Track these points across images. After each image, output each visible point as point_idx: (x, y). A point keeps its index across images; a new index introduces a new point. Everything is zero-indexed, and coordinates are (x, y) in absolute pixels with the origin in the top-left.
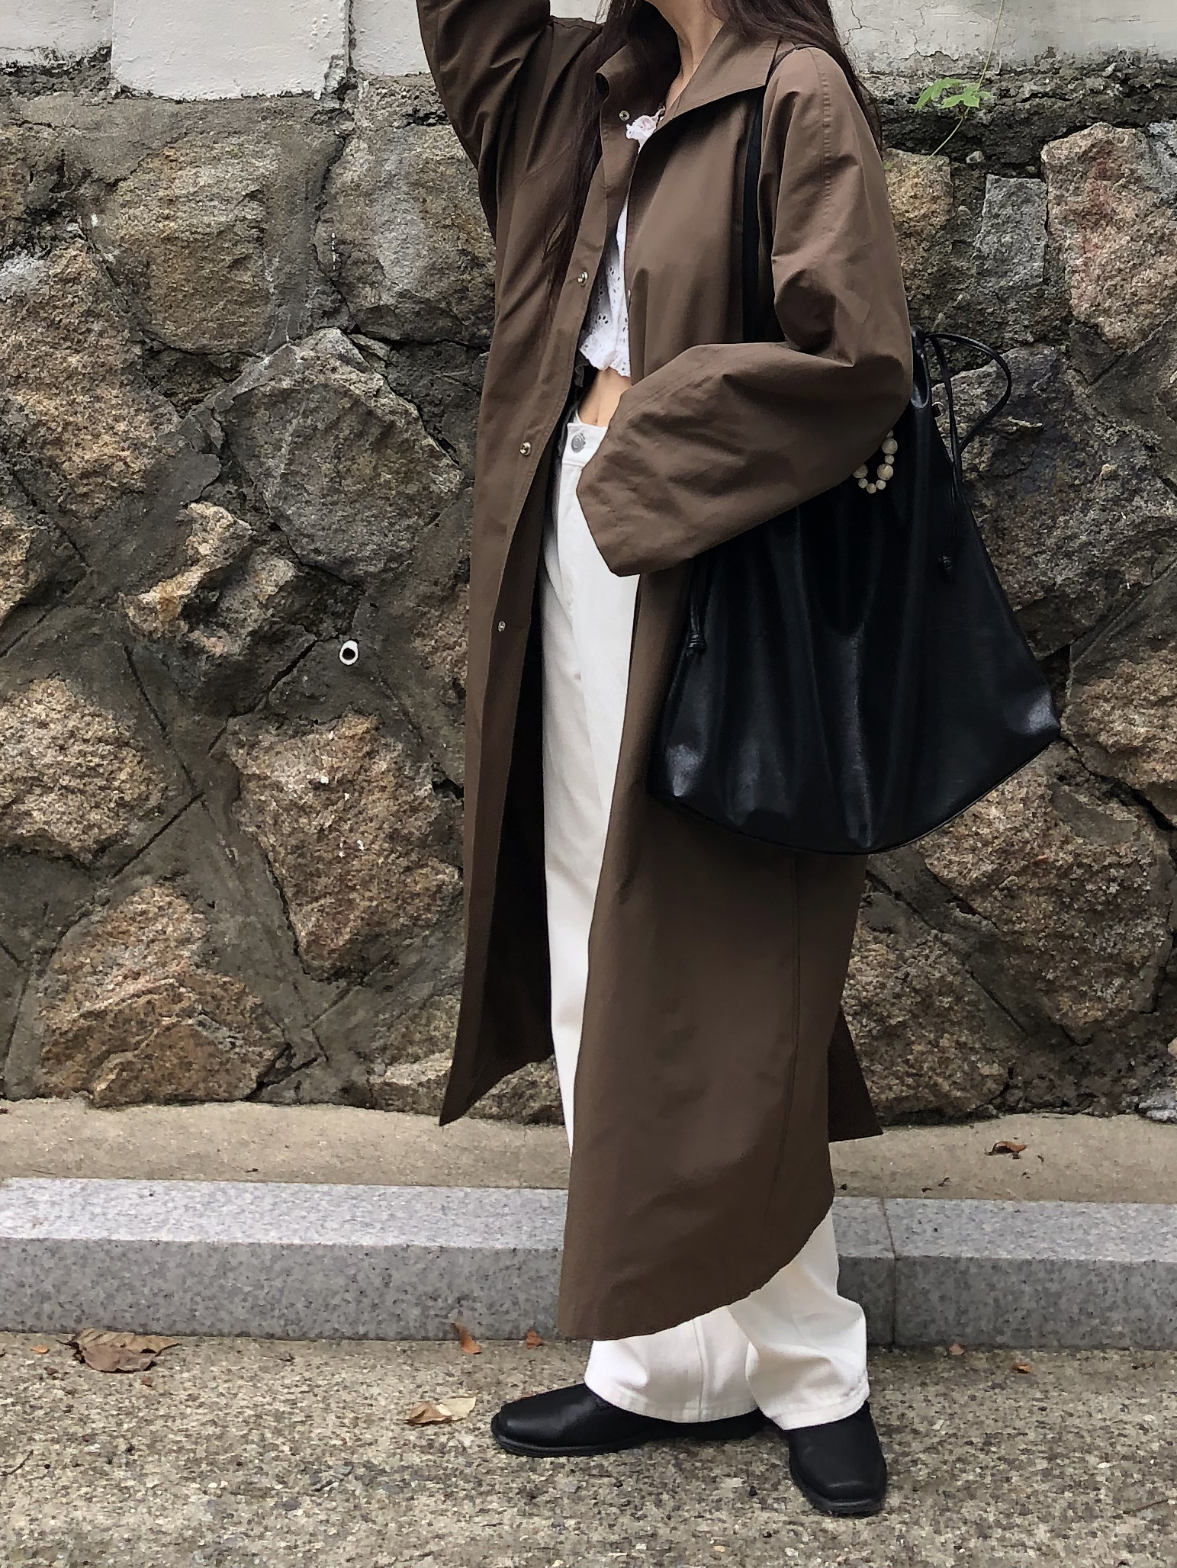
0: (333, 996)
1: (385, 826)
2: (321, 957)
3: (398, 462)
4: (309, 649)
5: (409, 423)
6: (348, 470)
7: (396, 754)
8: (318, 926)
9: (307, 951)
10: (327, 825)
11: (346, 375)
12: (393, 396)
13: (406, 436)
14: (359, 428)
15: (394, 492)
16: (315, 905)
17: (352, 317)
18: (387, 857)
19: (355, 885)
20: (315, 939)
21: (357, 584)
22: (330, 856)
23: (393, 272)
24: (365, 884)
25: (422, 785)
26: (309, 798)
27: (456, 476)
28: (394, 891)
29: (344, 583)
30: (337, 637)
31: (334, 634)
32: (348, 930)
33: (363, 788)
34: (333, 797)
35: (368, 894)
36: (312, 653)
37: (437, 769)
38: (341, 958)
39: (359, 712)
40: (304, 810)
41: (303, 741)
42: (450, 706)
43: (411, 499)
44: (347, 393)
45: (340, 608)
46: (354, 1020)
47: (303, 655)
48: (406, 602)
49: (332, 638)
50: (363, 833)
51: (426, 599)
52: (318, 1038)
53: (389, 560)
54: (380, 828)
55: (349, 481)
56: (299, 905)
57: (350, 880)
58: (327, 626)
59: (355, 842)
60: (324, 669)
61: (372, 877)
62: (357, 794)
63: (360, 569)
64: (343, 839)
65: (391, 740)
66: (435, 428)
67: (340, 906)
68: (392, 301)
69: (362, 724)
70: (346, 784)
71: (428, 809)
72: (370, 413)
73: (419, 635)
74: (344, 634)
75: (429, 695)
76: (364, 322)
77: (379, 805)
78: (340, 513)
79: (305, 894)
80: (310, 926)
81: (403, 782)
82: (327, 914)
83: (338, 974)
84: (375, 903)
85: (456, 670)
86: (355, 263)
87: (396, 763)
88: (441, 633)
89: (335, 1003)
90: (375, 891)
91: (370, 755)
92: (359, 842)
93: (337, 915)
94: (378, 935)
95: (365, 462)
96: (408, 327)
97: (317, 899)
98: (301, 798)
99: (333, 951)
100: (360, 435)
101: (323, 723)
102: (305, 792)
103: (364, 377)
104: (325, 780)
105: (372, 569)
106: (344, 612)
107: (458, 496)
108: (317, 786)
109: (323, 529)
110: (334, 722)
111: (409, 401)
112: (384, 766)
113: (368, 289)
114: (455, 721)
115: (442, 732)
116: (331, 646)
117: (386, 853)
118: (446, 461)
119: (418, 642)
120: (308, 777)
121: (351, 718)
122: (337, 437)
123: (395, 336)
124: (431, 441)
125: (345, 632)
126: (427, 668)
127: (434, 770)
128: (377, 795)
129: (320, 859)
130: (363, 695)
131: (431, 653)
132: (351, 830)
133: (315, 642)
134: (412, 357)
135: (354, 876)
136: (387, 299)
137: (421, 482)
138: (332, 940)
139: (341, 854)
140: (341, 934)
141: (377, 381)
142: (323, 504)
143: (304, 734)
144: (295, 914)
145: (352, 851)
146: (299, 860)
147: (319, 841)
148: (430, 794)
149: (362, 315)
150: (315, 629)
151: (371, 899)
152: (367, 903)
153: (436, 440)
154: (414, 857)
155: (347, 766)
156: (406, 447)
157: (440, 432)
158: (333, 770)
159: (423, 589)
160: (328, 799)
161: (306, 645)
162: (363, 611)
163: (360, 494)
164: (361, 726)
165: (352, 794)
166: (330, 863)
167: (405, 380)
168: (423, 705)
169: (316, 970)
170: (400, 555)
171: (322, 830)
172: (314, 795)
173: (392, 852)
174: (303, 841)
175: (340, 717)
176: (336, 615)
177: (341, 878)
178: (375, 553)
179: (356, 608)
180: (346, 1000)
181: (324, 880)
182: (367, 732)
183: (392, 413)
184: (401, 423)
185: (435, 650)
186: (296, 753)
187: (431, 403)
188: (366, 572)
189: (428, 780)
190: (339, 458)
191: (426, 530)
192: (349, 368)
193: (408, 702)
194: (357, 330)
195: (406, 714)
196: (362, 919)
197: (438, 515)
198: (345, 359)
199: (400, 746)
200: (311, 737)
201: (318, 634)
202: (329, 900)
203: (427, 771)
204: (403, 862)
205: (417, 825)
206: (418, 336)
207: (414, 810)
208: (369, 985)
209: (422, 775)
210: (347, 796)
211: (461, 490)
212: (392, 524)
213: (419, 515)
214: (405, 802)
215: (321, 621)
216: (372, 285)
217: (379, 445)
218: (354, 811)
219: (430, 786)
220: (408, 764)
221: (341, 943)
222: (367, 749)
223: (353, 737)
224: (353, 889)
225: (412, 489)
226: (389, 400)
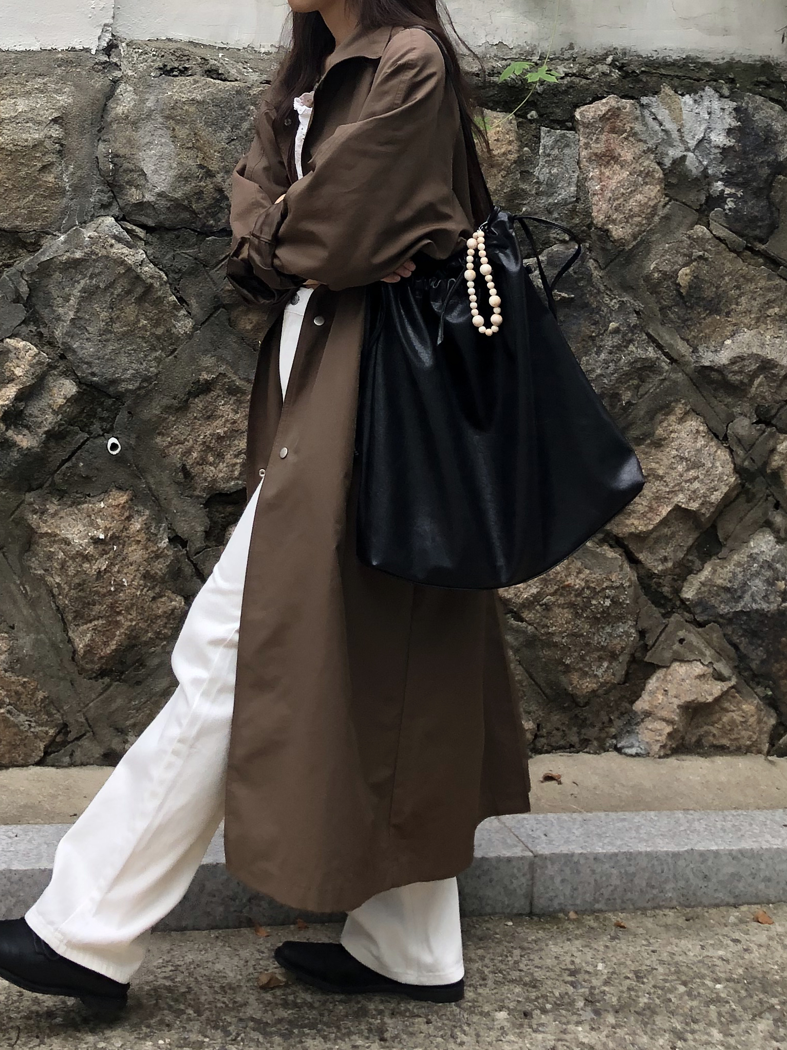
0: (99, 689)
1: (141, 568)
2: (92, 662)
3: (153, 312)
4: (83, 443)
5: (161, 285)
6: (118, 317)
7: (145, 517)
8: (92, 640)
9: (84, 657)
10: (103, 568)
11: (119, 250)
12: (151, 265)
13: (159, 293)
14: (127, 287)
15: (148, 333)
16: (89, 625)
17: (121, 209)
18: (142, 591)
19: (121, 610)
20: (90, 649)
21: (119, 397)
22: (105, 590)
23: (153, 178)
24: (128, 609)
25: (162, 539)
26: (91, 550)
27: (189, 323)
28: (146, 614)
29: (110, 397)
30: (103, 435)
31: (101, 433)
32: (115, 642)
33: (125, 542)
34: (106, 548)
35: (129, 617)
36: (86, 447)
37: (170, 528)
38: (106, 663)
39: (120, 488)
40: (87, 558)
41: (79, 510)
42: (178, 483)
43: (158, 338)
44: (123, 262)
45: (105, 414)
46: (114, 706)
47: (80, 448)
48: (153, 410)
49: (99, 435)
50: (126, 574)
51: (168, 409)
52: (87, 719)
53: (142, 381)
54: (138, 570)
55: (118, 325)
56: (76, 625)
57: (118, 607)
58: (96, 427)
59: (121, 580)
60: (95, 458)
61: (133, 605)
62: (121, 546)
63: (123, 387)
64: (113, 578)
65: (141, 508)
66: (175, 289)
67: (110, 625)
68: (153, 199)
69: (122, 496)
70: (115, 539)
71: (167, 556)
72: (138, 277)
73: (159, 434)
74: (108, 433)
75: (165, 477)
76: (129, 213)
77: (136, 553)
78: (111, 347)
79: (82, 618)
80: (87, 639)
81: (152, 538)
82: (99, 631)
83: (102, 673)
84: (134, 623)
85: (184, 458)
86: (125, 171)
87: (145, 524)
88: (175, 432)
89: (101, 694)
90: (134, 614)
91: (129, 518)
92: (124, 580)
93: (106, 633)
94: (135, 646)
95: (130, 311)
96: (162, 217)
97: (91, 621)
98: (86, 550)
99: (102, 658)
100: (129, 292)
101: (93, 497)
102: (88, 545)
103: (132, 251)
104: (102, 536)
105: (131, 387)
106: (108, 417)
107: (190, 337)
108: (96, 541)
109: (99, 359)
110: (102, 495)
111: (161, 269)
112: (138, 526)
113: (134, 189)
114: (182, 494)
115: (173, 502)
116: (99, 441)
117: (141, 587)
118: (183, 312)
119: (159, 439)
120: (90, 534)
121: (115, 493)
122: (112, 294)
123: (151, 223)
124: (173, 298)
125: (109, 432)
126: (164, 457)
127: (169, 529)
128: (134, 547)
129: (97, 593)
130: (122, 476)
131: (167, 447)
132: (118, 572)
133: (88, 439)
134: (161, 239)
135: (120, 604)
136: (149, 197)
137: (166, 326)
138: (102, 650)
139: (112, 589)
140: (108, 645)
141: (141, 255)
142: (100, 341)
143: (79, 504)
144: (73, 632)
145: (120, 586)
146: (80, 594)
147: (97, 579)
148: (167, 546)
149: (128, 208)
150: (87, 429)
151: (131, 620)
152: (129, 623)
153: (177, 297)
154: (157, 590)
155: (115, 525)
156: (159, 301)
157: (178, 292)
158: (106, 530)
159: (166, 401)
160: (103, 550)
161: (82, 441)
162: (122, 417)
163: (125, 334)
164: (123, 498)
165: (118, 546)
166: (104, 595)
167: (158, 255)
168: (160, 483)
169: (88, 671)
170: (151, 378)
171: (100, 572)
172: (94, 548)
173: (145, 587)
174: (84, 581)
175: (106, 491)
176: (102, 419)
177: (112, 606)
178: (133, 375)
179: (117, 414)
180: (108, 692)
181: (97, 608)
182: (127, 502)
183: (152, 277)
184: (157, 285)
185: (171, 444)
186: (74, 517)
187: (173, 271)
188: (127, 390)
189: (165, 535)
190: (112, 308)
191: (167, 360)
192: (120, 245)
193: (152, 481)
194: (124, 219)
195: (150, 489)
196: (126, 634)
197: (175, 350)
198: (118, 239)
199: (147, 512)
200: (85, 505)
201: (89, 433)
202: (101, 622)
203: (164, 529)
204: (151, 594)
205: (160, 567)
206: (167, 224)
207: (157, 557)
208: (125, 681)
209: (161, 532)
210: (115, 547)
211: (192, 332)
212: (146, 356)
213: (162, 349)
214: (152, 552)
215: (92, 423)
216: (137, 187)
217: (140, 300)
218: (120, 558)
219: (167, 540)
220: (154, 525)
221: (108, 652)
222: (127, 514)
223: (118, 506)
224: (119, 613)
225: (159, 331)
226: (149, 269)
